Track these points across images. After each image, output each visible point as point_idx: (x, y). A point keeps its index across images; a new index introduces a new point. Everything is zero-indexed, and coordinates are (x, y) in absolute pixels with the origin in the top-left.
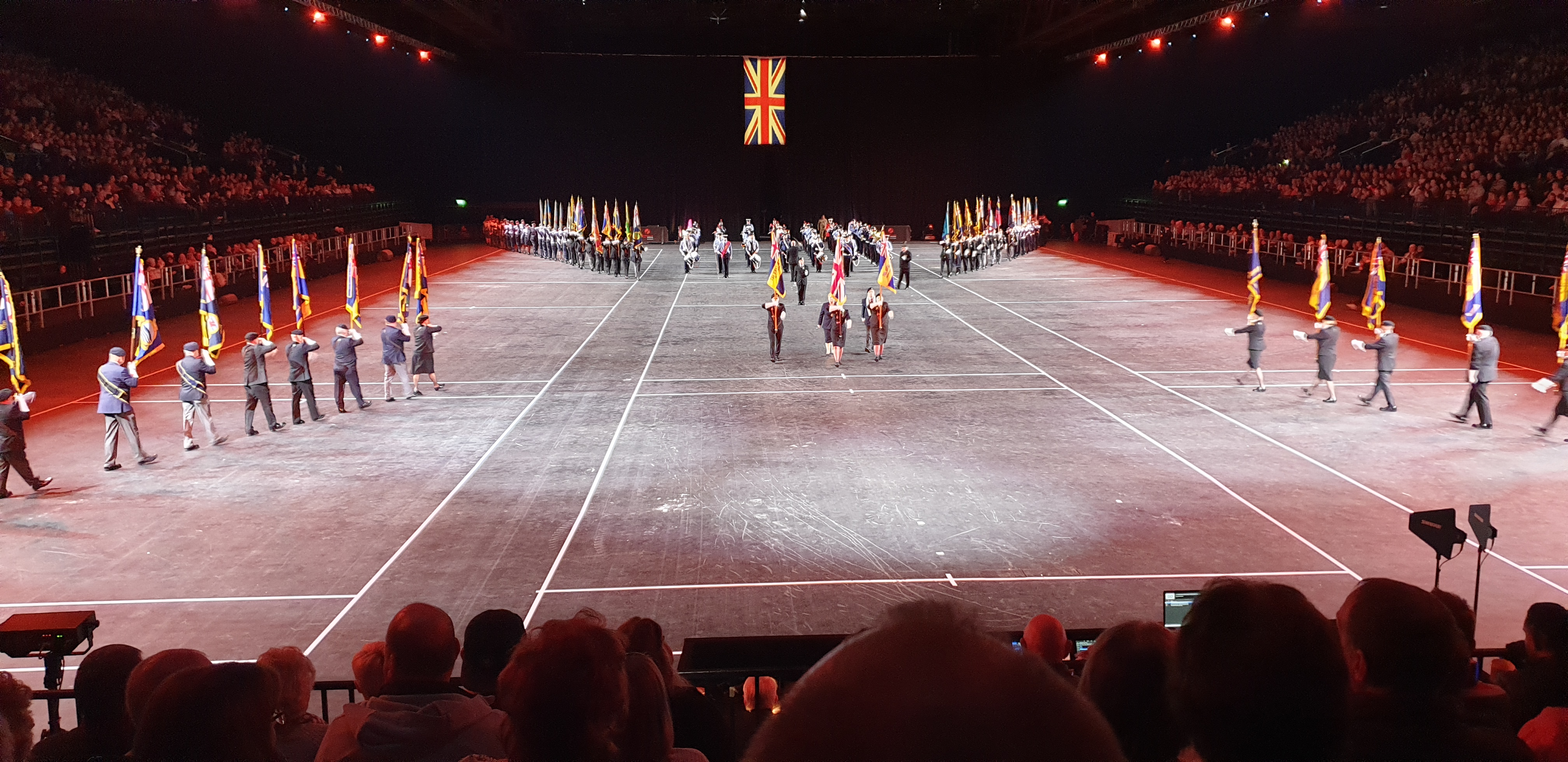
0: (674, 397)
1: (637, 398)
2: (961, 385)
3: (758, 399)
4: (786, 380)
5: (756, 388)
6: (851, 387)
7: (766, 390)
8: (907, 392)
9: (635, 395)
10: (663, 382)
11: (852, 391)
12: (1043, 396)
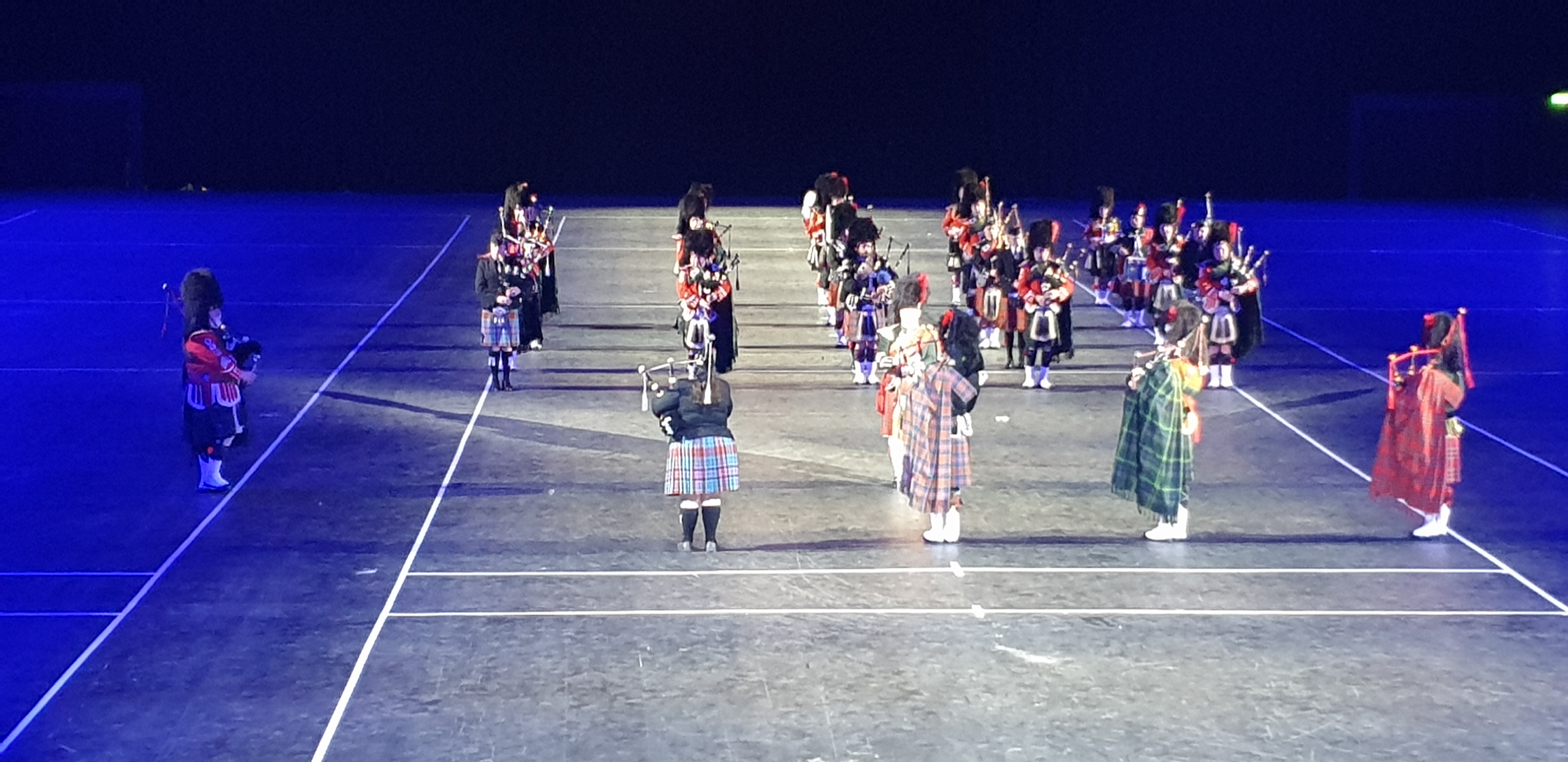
0: (491, 620)
1: (389, 622)
2: (1280, 600)
3: (722, 629)
4: (798, 578)
5: (717, 599)
6: (977, 597)
7: (744, 606)
8: (1130, 617)
9: (385, 613)
10: (464, 579)
11: (978, 612)
12: (1506, 634)
